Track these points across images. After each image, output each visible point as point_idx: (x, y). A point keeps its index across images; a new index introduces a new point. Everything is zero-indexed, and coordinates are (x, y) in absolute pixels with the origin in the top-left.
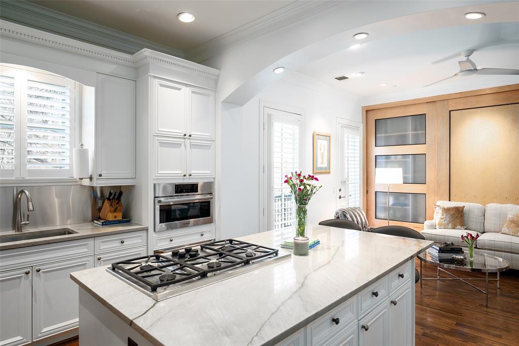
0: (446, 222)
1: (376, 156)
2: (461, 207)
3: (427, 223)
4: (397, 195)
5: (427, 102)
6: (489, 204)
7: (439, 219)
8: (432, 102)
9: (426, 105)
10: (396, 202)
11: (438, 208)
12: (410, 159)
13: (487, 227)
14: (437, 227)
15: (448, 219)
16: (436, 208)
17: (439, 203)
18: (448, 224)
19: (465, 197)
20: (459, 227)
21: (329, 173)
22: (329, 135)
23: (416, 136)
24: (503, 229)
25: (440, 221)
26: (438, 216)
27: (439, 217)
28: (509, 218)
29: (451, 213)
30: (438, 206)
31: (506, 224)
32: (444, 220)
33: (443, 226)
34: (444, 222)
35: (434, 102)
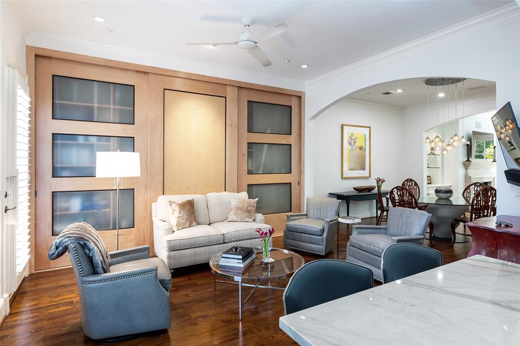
0: (184, 221)
1: (52, 134)
2: (191, 200)
5: (137, 71)
6: (209, 194)
7: (177, 218)
8: (142, 73)
9: (134, 75)
10: (86, 205)
11: (173, 205)
13: (212, 219)
14: (175, 228)
15: (186, 216)
16: (171, 205)
18: (186, 222)
24: (230, 217)
25: (178, 220)
27: (177, 216)
28: (234, 206)
30: (174, 203)
31: (232, 212)
32: (181, 218)
33: (181, 226)
34: (182, 221)
35: (145, 73)
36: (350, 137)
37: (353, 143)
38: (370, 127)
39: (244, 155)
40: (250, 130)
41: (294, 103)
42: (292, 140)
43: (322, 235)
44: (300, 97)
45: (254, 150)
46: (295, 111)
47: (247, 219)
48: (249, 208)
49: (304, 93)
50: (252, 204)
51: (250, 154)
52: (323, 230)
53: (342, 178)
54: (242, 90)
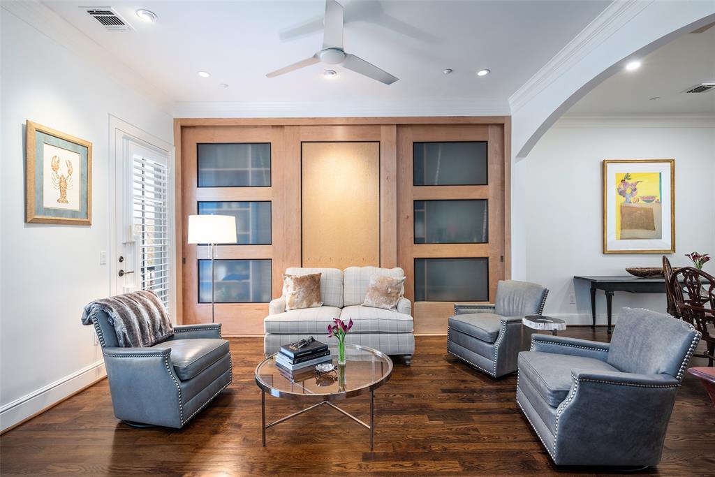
0: (299, 299)
1: (198, 202)
2: (317, 275)
3: (274, 303)
4: (230, 263)
5: (273, 126)
6: (348, 268)
7: (290, 295)
8: (278, 126)
9: (271, 130)
10: (229, 274)
11: (288, 279)
12: (251, 208)
13: (347, 300)
14: (288, 308)
15: (302, 294)
16: (285, 278)
17: (289, 271)
18: (302, 301)
19: (320, 260)
20: (315, 304)
21: (88, 224)
22: (87, 144)
23: (258, 175)
24: (366, 300)
25: (291, 298)
26: (288, 291)
27: (290, 292)
28: (372, 285)
29: (306, 285)
30: (289, 276)
31: (368, 293)
32: (297, 295)
33: (296, 306)
34: (296, 300)
35: (282, 126)
36: (623, 181)
37: (629, 191)
38: (672, 161)
39: (408, 217)
40: (418, 181)
41: (492, 137)
42: (489, 192)
43: (493, 343)
44: (502, 125)
45: (425, 210)
46: (493, 147)
47: (384, 305)
48: (389, 290)
49: (509, 118)
50: (394, 285)
51: (417, 217)
52: (495, 336)
53: (604, 253)
54: (405, 129)
